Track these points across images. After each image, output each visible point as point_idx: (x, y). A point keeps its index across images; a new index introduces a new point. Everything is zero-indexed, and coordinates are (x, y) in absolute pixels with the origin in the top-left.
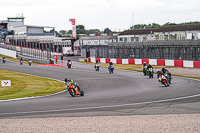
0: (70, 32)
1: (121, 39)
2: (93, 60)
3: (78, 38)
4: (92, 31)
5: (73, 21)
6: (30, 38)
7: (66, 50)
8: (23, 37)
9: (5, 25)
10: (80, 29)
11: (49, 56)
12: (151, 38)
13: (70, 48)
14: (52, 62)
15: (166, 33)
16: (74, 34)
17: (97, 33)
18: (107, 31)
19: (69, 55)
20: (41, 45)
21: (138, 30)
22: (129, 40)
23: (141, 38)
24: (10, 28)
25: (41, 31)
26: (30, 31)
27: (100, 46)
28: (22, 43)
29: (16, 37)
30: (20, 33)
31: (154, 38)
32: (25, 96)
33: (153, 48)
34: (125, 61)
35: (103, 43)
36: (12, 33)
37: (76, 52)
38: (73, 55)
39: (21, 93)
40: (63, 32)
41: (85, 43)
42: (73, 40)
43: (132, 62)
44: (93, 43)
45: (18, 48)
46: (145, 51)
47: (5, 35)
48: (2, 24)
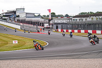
0: (48, 16)
1: (74, 20)
2: (60, 30)
3: (52, 19)
4: (59, 16)
5: (49, 10)
6: (27, 19)
7: (46, 25)
8: (24, 19)
9: (15, 12)
10: (53, 15)
11: (37, 28)
12: (89, 19)
13: (48, 24)
14: (38, 32)
15: (97, 17)
16: (50, 17)
17: (62, 16)
18: (67, 16)
19: (47, 28)
20: (33, 23)
21: (82, 15)
22: (78, 20)
23: (84, 19)
24: (17, 14)
25: (33, 16)
26: (28, 15)
27: (63, 23)
28: (23, 22)
29: (20, 18)
30: (22, 16)
31: (91, 20)
32: (25, 49)
33: (90, 25)
34: (76, 31)
35: (65, 21)
36: (18, 16)
37: (51, 26)
38: (49, 28)
39: (23, 47)
40: (44, 16)
41: (56, 21)
42: (50, 20)
43: (79, 32)
44: (59, 22)
45: (22, 24)
46: (86, 26)
47: (15, 17)
48: (13, 12)
